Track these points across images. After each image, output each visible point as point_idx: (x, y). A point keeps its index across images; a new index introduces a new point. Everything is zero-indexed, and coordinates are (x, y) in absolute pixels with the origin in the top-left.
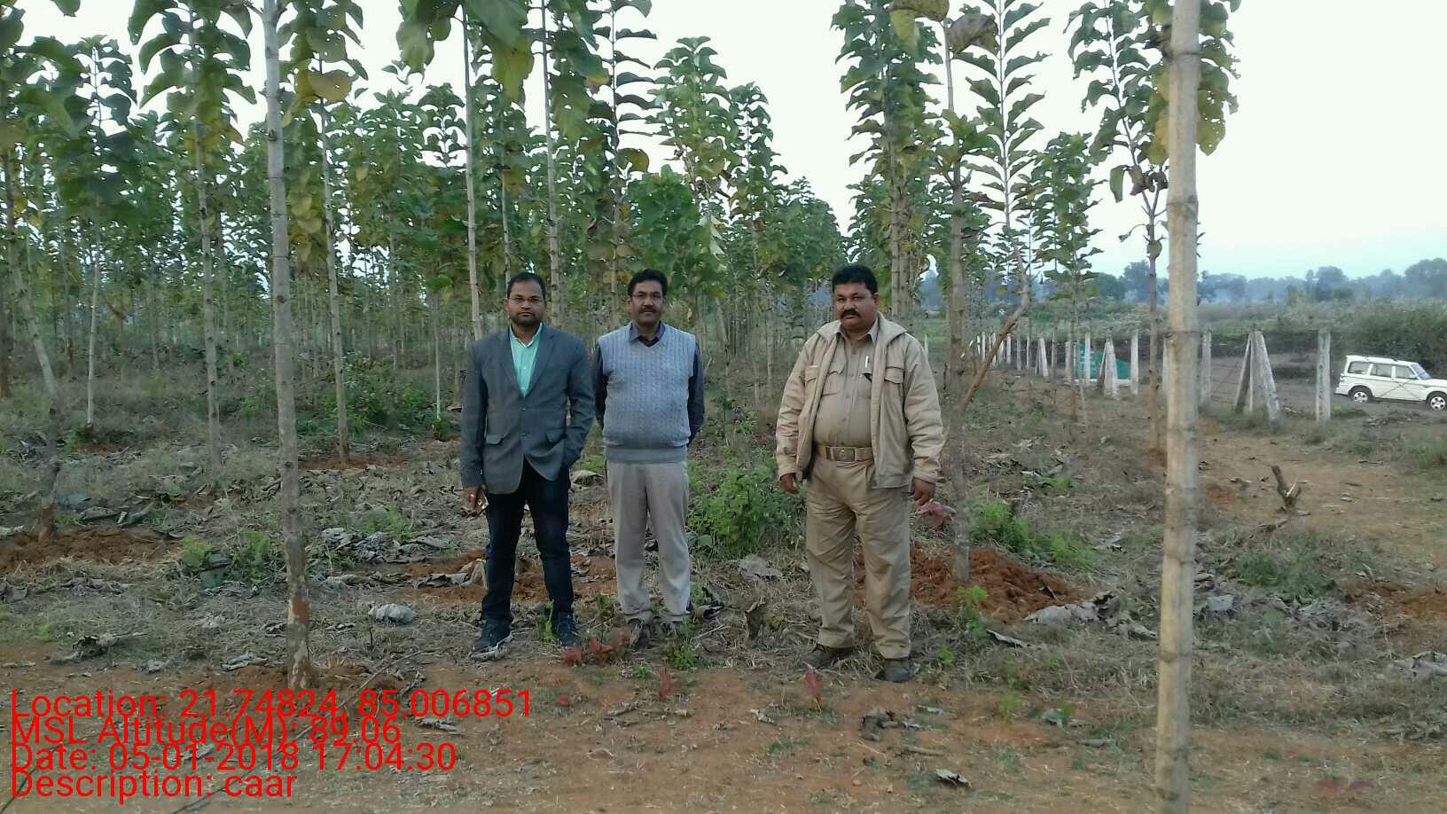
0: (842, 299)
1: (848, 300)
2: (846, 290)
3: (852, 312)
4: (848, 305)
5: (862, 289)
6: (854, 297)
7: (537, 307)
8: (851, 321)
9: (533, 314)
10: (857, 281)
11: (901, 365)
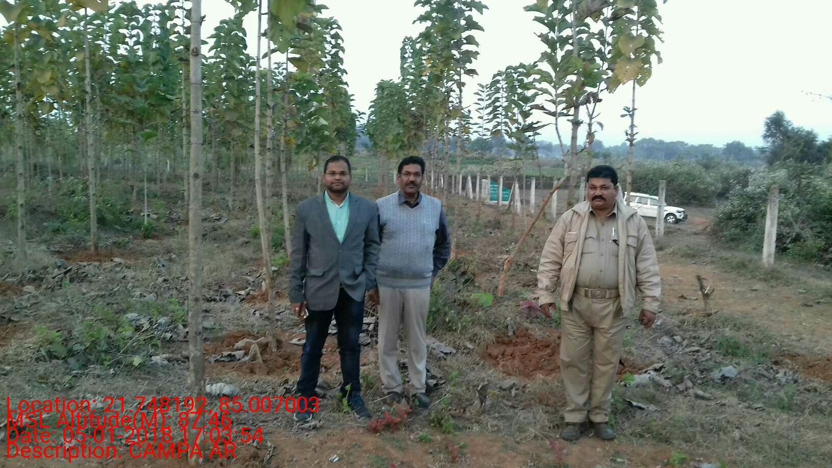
0: (594, 187)
1: (598, 189)
2: (598, 182)
3: (601, 197)
4: (598, 192)
5: (608, 182)
6: (603, 187)
7: (345, 178)
8: (599, 203)
9: (343, 183)
10: (605, 176)
11: (635, 234)
